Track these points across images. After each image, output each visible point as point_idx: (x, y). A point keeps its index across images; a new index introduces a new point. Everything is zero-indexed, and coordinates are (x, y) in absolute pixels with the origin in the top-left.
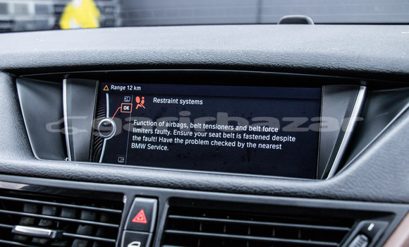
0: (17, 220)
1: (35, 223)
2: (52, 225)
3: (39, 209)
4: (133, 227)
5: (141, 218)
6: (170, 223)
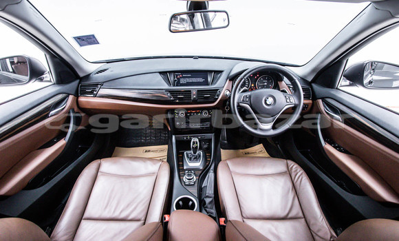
3: (180, 94)
5: (194, 93)
6: (198, 93)
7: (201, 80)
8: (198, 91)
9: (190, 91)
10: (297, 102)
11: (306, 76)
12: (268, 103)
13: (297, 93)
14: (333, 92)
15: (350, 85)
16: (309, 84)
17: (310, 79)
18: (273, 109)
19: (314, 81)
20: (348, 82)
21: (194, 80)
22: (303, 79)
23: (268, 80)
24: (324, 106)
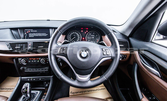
0: (16, 46)
1: (18, 46)
2: (20, 46)
3: (18, 45)
4: (29, 45)
5: (30, 45)
6: (33, 45)
7: (45, 35)
8: (34, 43)
9: (27, 43)
10: (113, 55)
11: (124, 32)
12: (83, 55)
13: (114, 46)
14: (148, 45)
15: (164, 39)
16: (128, 38)
17: (128, 34)
18: (88, 62)
19: (131, 35)
20: (161, 37)
21: (40, 35)
22: (123, 35)
23: (95, 35)
24: (141, 58)
